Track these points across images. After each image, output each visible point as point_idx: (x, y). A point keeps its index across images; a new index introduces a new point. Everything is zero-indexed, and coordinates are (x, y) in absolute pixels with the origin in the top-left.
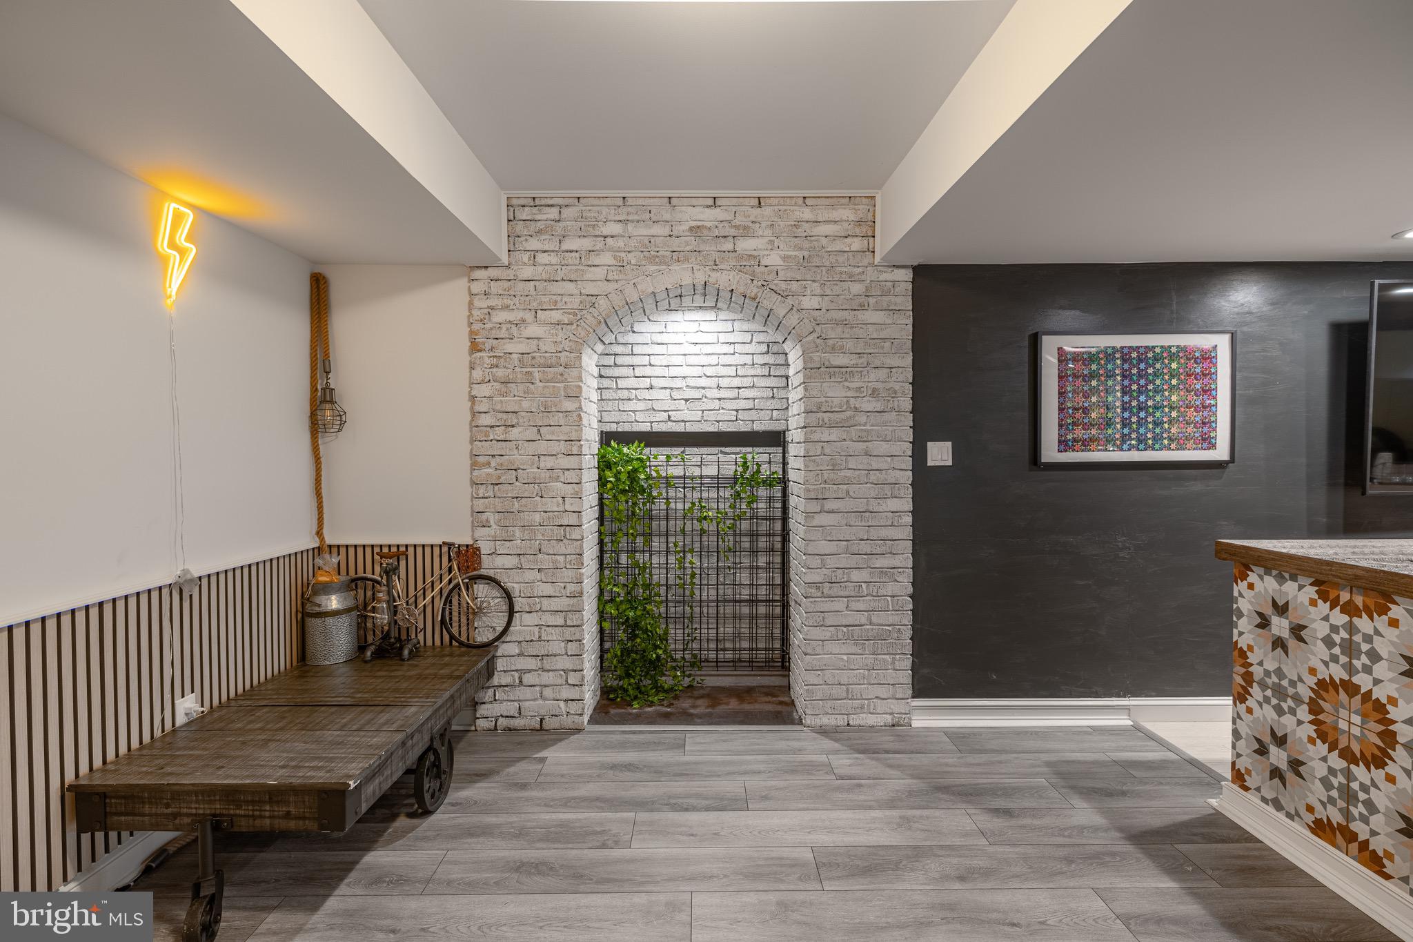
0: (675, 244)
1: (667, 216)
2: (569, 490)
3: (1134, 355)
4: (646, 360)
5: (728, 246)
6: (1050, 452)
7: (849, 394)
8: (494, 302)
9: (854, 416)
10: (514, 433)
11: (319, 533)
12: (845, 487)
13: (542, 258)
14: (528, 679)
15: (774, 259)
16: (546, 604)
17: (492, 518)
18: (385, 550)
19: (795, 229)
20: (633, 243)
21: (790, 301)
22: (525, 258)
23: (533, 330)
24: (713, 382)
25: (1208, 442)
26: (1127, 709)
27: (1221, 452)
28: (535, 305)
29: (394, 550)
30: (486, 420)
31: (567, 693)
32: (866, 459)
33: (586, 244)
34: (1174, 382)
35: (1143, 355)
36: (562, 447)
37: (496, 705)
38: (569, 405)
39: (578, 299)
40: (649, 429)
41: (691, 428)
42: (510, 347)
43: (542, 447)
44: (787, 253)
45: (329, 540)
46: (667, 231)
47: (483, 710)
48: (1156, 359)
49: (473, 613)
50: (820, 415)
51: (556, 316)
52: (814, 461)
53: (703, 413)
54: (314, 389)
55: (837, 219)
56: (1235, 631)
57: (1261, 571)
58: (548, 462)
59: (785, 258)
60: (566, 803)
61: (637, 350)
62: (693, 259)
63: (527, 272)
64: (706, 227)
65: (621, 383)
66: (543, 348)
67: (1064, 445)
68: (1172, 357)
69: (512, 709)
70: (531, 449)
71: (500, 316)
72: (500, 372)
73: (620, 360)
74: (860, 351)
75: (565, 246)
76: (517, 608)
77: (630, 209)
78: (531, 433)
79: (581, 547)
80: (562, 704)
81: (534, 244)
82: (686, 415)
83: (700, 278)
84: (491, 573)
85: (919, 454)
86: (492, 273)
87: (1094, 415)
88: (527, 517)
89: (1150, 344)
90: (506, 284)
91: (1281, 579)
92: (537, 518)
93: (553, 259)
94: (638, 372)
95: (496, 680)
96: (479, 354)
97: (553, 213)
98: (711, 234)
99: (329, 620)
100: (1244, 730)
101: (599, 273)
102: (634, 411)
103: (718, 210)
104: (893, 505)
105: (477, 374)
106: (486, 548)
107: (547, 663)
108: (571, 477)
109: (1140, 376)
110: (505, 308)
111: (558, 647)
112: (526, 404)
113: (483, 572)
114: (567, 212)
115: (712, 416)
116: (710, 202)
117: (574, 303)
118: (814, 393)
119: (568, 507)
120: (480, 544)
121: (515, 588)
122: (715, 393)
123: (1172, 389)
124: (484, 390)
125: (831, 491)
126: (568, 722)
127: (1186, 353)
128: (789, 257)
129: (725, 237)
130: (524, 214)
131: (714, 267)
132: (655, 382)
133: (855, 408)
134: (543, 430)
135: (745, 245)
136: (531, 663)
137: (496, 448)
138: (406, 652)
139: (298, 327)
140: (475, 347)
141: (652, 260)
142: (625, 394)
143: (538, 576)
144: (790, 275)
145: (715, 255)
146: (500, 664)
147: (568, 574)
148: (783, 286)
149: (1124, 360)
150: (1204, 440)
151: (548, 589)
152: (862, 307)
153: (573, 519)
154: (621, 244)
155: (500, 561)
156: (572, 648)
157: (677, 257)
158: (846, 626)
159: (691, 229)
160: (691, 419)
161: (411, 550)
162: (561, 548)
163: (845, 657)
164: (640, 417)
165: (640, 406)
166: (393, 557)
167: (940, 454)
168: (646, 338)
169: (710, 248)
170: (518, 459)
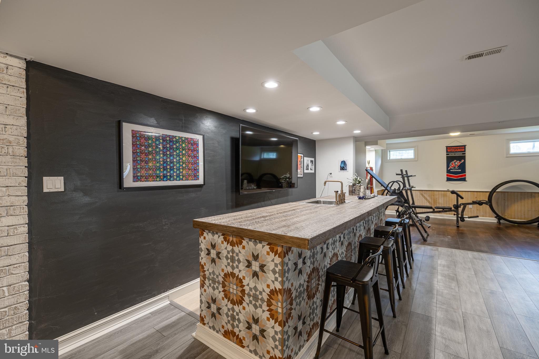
3: (168, 139)
6: (129, 182)
25: (196, 177)
26: (168, 296)
27: (200, 181)
34: (184, 152)
35: (171, 139)
48: (177, 142)
56: (200, 258)
57: (207, 231)
67: (136, 178)
68: (183, 142)
85: (34, 185)
87: (150, 164)
89: (175, 135)
91: (213, 234)
100: (204, 300)
104: (9, 221)
109: (171, 149)
123: (183, 155)
127: (188, 140)
149: (164, 141)
167: (54, 184)
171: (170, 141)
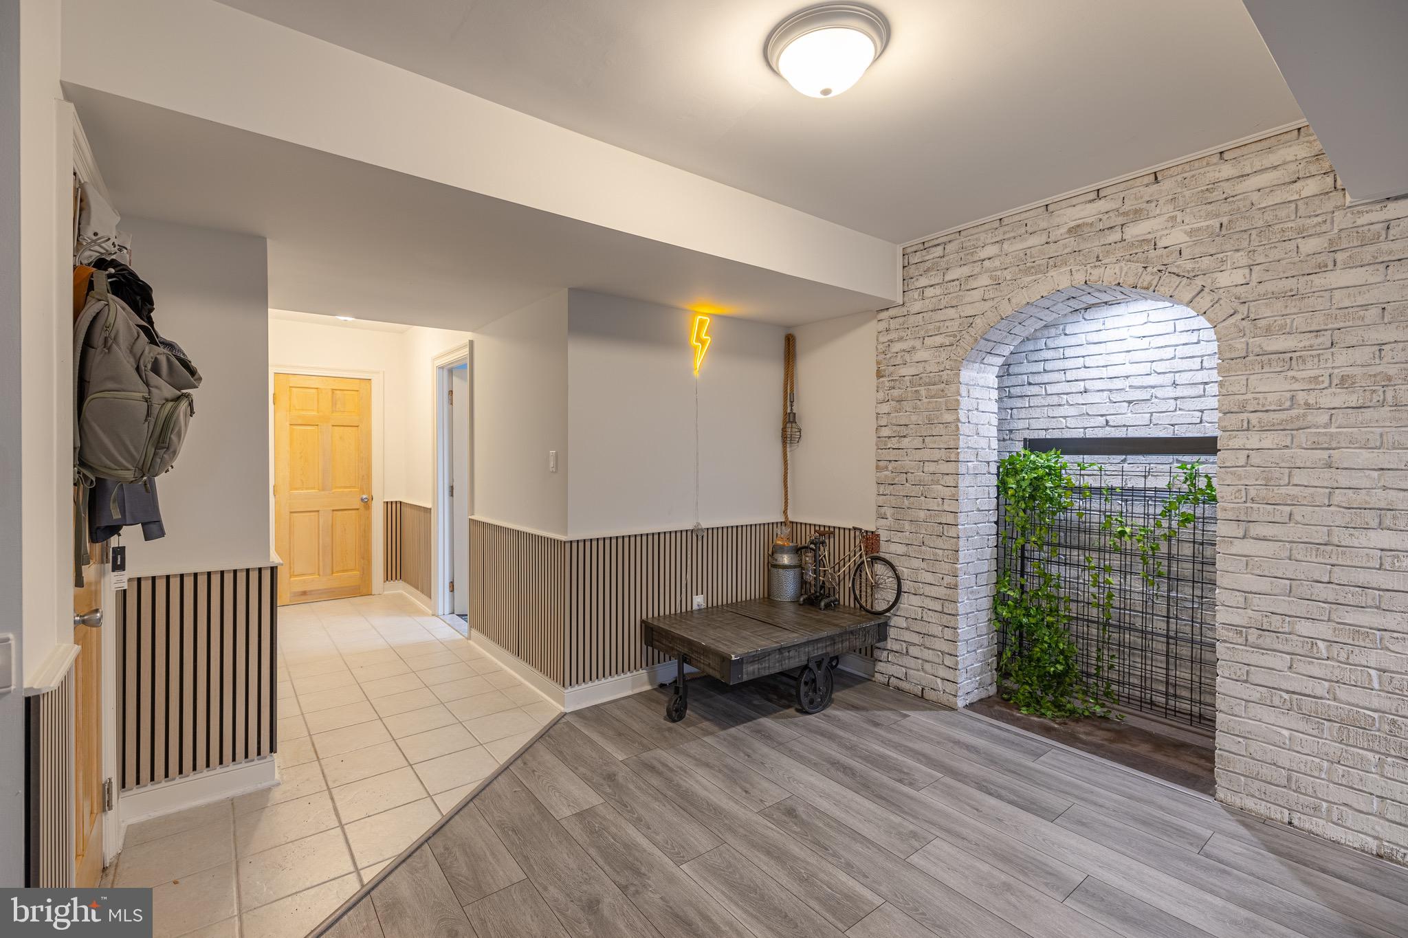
0: (1052, 250)
1: (1044, 225)
2: (947, 492)
4: (1080, 362)
5: (1116, 236)
7: (1296, 386)
8: (893, 335)
9: (1304, 415)
10: (905, 443)
11: (785, 512)
12: (1288, 509)
13: (929, 292)
14: (914, 651)
15: (1177, 237)
16: (928, 590)
17: (889, 512)
18: (817, 528)
19: (1208, 195)
20: (1009, 260)
21: (1199, 282)
22: (916, 295)
23: (921, 355)
24: (1168, 379)
28: (922, 333)
29: (827, 529)
30: (885, 432)
31: (943, 672)
33: (965, 271)
36: (943, 454)
37: (889, 665)
38: (948, 417)
39: (957, 323)
40: (1081, 436)
41: (1133, 433)
42: (903, 371)
43: (925, 455)
44: (1195, 226)
45: (791, 518)
46: (1044, 239)
47: (880, 666)
49: (875, 587)
50: (1245, 416)
51: (939, 340)
52: (1234, 474)
53: (1152, 415)
54: (785, 413)
55: (1275, 164)
58: (930, 467)
59: (1190, 233)
60: (897, 747)
61: (1069, 352)
62: (1072, 261)
63: (917, 307)
64: (1087, 224)
65: (1050, 389)
66: (929, 369)
69: (900, 672)
70: (919, 455)
71: (897, 347)
72: (896, 393)
73: (1049, 366)
74: (1318, 328)
75: (948, 278)
76: (904, 588)
77: (1006, 228)
78: (917, 442)
79: (957, 544)
80: (939, 681)
81: (923, 282)
82: (1129, 419)
83: (1079, 278)
84: (887, 557)
86: (892, 312)
88: (914, 514)
90: (901, 320)
92: (922, 514)
93: (938, 291)
94: (1070, 375)
95: (890, 644)
96: (882, 379)
97: (938, 251)
98: (1094, 229)
99: (781, 571)
101: (976, 295)
102: (1065, 417)
103: (1103, 201)
105: (881, 395)
106: (884, 536)
107: (928, 642)
108: (949, 480)
110: (901, 339)
111: (936, 630)
112: (914, 418)
113: (882, 555)
114: (949, 247)
115: (1165, 419)
116: (1093, 195)
117: (954, 326)
118: (1235, 389)
119: (946, 508)
120: (880, 532)
121: (904, 572)
122: (1170, 392)
124: (885, 408)
125: (1262, 512)
126: (944, 699)
128: (1199, 229)
129: (1111, 228)
130: (915, 259)
131: (1097, 264)
132: (1089, 384)
133: (1307, 404)
134: (927, 439)
135: (1136, 231)
136: (916, 639)
137: (892, 455)
138: (823, 604)
139: (773, 374)
140: (879, 375)
141: (1027, 272)
142: (1055, 400)
143: (923, 565)
144: (1198, 251)
145: (1097, 251)
146: (892, 633)
147: (946, 567)
148: (1189, 265)
151: (929, 578)
152: (1322, 268)
153: (949, 519)
154: (997, 263)
155: (894, 548)
156: (948, 633)
157: (1054, 262)
158: (1288, 692)
159: (1070, 231)
160: (1136, 424)
161: (837, 530)
162: (939, 543)
163: (1286, 733)
164: (1071, 423)
165: (1072, 411)
166: (825, 534)
168: (1082, 339)
169: (1094, 245)
170: (908, 464)
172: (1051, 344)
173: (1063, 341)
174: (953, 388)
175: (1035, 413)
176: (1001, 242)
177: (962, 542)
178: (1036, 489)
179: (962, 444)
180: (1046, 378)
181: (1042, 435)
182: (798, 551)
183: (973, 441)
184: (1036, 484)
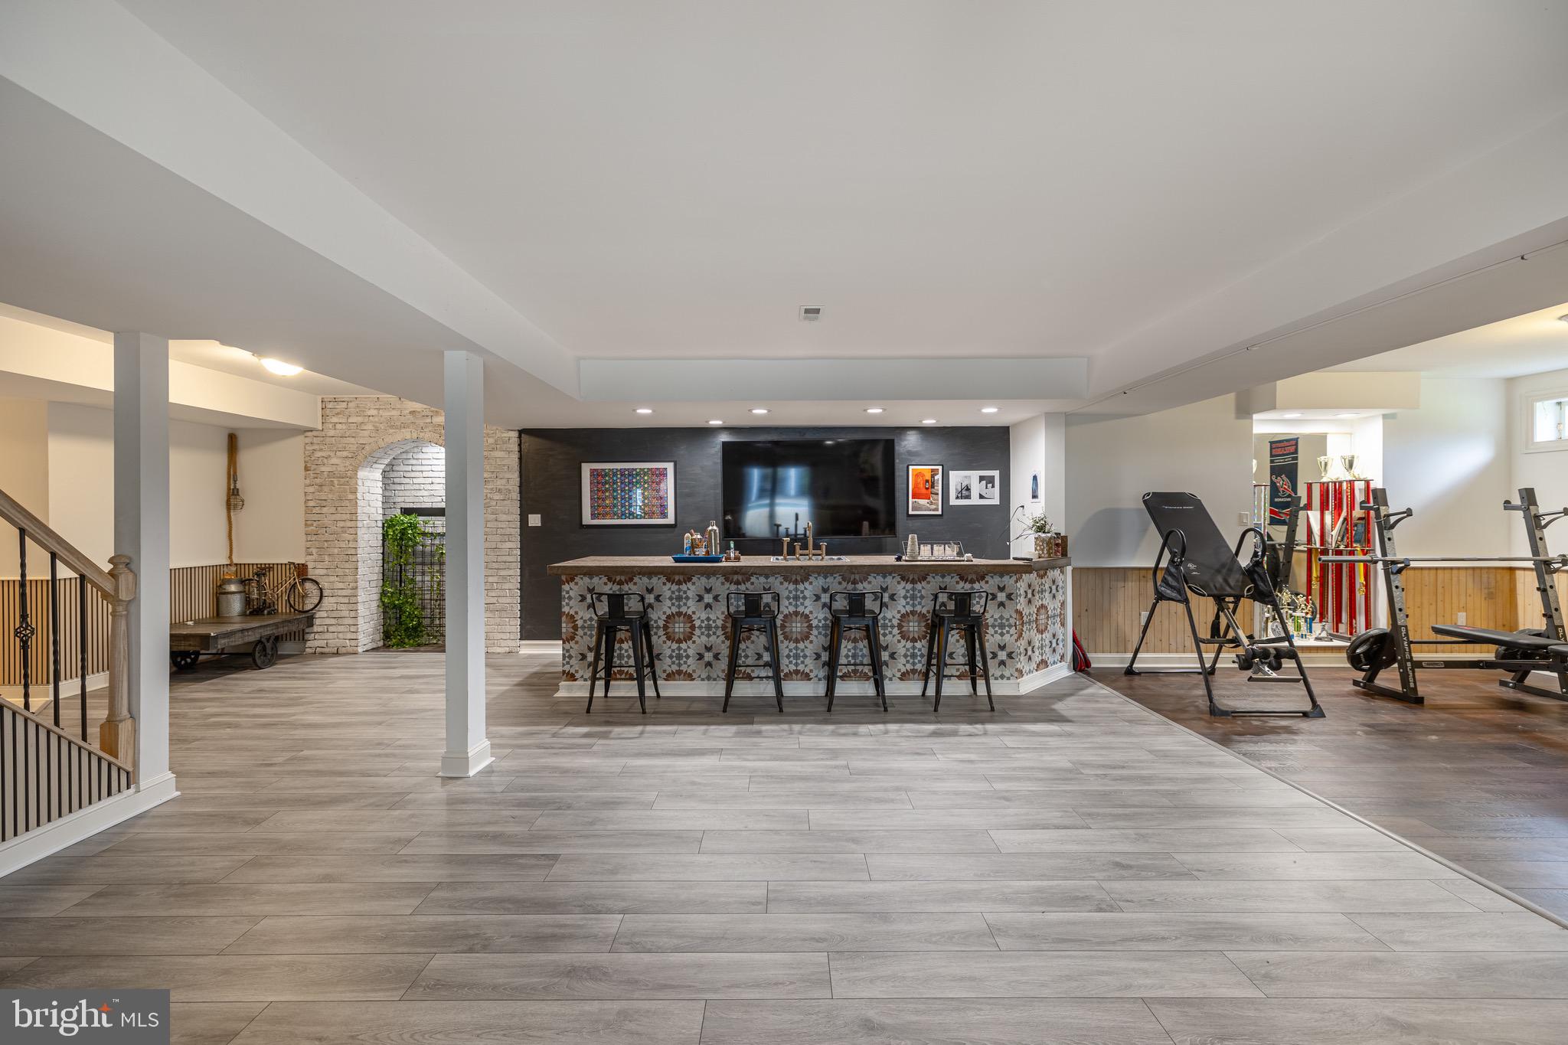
0: (403, 419)
1: (399, 406)
2: (351, 537)
3: (627, 472)
4: (429, 468)
5: (429, 420)
6: (587, 519)
7: (487, 491)
8: (316, 447)
10: (325, 510)
11: (230, 557)
13: (339, 426)
14: (331, 629)
16: (340, 593)
17: (314, 551)
18: (259, 566)
20: (382, 419)
22: (331, 426)
23: (334, 461)
25: (664, 515)
27: (670, 519)
28: (335, 448)
29: (267, 565)
30: (311, 504)
31: (349, 636)
32: (496, 523)
33: (360, 419)
34: (646, 486)
35: (631, 473)
36: (348, 516)
37: (315, 641)
38: (351, 497)
39: (355, 447)
40: (430, 506)
42: (323, 469)
43: (338, 517)
45: (235, 561)
46: (398, 413)
47: (309, 644)
48: (637, 475)
49: (304, 596)
51: (345, 454)
54: (229, 489)
58: (341, 524)
61: (424, 462)
62: (412, 427)
63: (332, 433)
65: (415, 481)
66: (339, 469)
67: (593, 516)
68: (644, 474)
69: (323, 643)
70: (334, 517)
71: (318, 454)
72: (318, 481)
74: (493, 471)
75: (350, 421)
76: (325, 594)
77: (381, 403)
78: (333, 510)
79: (357, 565)
80: (347, 641)
81: (334, 420)
83: (415, 435)
84: (313, 578)
85: (524, 521)
86: (314, 433)
87: (607, 502)
88: (331, 551)
89: (635, 467)
90: (322, 439)
92: (336, 551)
93: (344, 427)
94: (425, 474)
95: (315, 629)
96: (308, 472)
97: (344, 405)
98: (421, 415)
99: (229, 596)
101: (366, 433)
102: (423, 497)
104: (509, 545)
105: (308, 482)
106: (310, 565)
107: (340, 621)
108: (352, 531)
109: (629, 483)
110: (321, 450)
111: (345, 613)
112: (330, 496)
113: (309, 577)
114: (350, 405)
117: (354, 448)
119: (350, 545)
120: (308, 564)
121: (324, 584)
123: (644, 489)
124: (311, 489)
126: (350, 650)
127: (653, 472)
129: (428, 416)
130: (330, 405)
131: (422, 430)
132: (434, 480)
133: (491, 498)
134: (339, 508)
135: (437, 420)
136: (333, 621)
137: (316, 517)
138: (266, 612)
139: (222, 460)
140: (307, 469)
141: (392, 427)
142: (417, 487)
143: (337, 579)
145: (422, 425)
146: (317, 622)
147: (350, 578)
149: (622, 475)
150: (662, 514)
151: (341, 585)
152: (494, 449)
153: (353, 552)
154: (376, 419)
155: (317, 572)
156: (353, 614)
157: (404, 426)
159: (410, 413)
161: (275, 566)
162: (347, 565)
164: (426, 499)
165: (425, 493)
166: (265, 569)
167: (535, 520)
168: (430, 456)
169: (421, 422)
170: (326, 521)
171: (629, 475)
172: (415, 457)
173: (421, 456)
174: (354, 481)
175: (407, 493)
176: (379, 409)
177: (360, 564)
178: (403, 534)
179: (359, 511)
180: (413, 474)
181: (411, 506)
182: (242, 582)
183: (366, 510)
184: (403, 532)
